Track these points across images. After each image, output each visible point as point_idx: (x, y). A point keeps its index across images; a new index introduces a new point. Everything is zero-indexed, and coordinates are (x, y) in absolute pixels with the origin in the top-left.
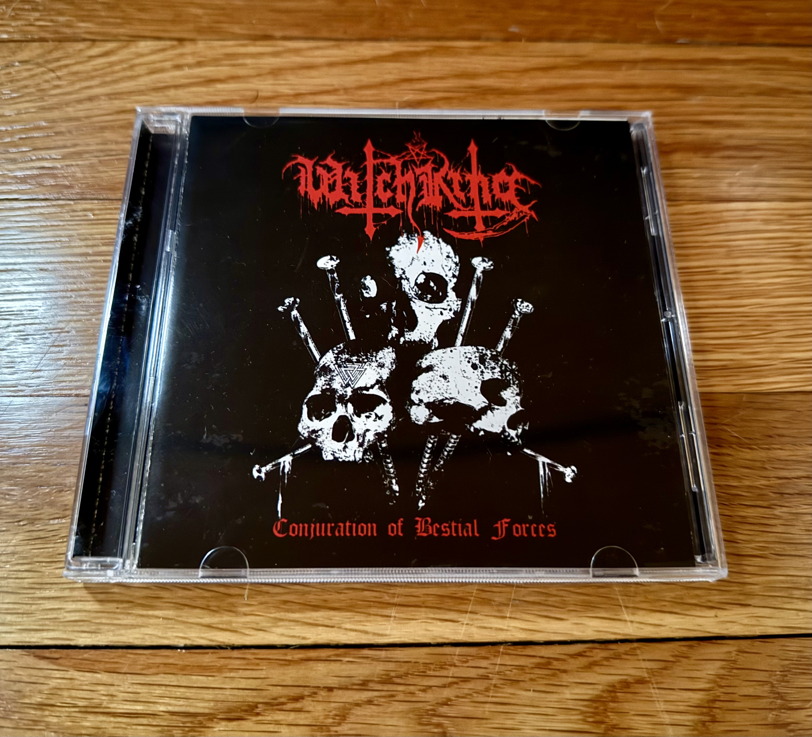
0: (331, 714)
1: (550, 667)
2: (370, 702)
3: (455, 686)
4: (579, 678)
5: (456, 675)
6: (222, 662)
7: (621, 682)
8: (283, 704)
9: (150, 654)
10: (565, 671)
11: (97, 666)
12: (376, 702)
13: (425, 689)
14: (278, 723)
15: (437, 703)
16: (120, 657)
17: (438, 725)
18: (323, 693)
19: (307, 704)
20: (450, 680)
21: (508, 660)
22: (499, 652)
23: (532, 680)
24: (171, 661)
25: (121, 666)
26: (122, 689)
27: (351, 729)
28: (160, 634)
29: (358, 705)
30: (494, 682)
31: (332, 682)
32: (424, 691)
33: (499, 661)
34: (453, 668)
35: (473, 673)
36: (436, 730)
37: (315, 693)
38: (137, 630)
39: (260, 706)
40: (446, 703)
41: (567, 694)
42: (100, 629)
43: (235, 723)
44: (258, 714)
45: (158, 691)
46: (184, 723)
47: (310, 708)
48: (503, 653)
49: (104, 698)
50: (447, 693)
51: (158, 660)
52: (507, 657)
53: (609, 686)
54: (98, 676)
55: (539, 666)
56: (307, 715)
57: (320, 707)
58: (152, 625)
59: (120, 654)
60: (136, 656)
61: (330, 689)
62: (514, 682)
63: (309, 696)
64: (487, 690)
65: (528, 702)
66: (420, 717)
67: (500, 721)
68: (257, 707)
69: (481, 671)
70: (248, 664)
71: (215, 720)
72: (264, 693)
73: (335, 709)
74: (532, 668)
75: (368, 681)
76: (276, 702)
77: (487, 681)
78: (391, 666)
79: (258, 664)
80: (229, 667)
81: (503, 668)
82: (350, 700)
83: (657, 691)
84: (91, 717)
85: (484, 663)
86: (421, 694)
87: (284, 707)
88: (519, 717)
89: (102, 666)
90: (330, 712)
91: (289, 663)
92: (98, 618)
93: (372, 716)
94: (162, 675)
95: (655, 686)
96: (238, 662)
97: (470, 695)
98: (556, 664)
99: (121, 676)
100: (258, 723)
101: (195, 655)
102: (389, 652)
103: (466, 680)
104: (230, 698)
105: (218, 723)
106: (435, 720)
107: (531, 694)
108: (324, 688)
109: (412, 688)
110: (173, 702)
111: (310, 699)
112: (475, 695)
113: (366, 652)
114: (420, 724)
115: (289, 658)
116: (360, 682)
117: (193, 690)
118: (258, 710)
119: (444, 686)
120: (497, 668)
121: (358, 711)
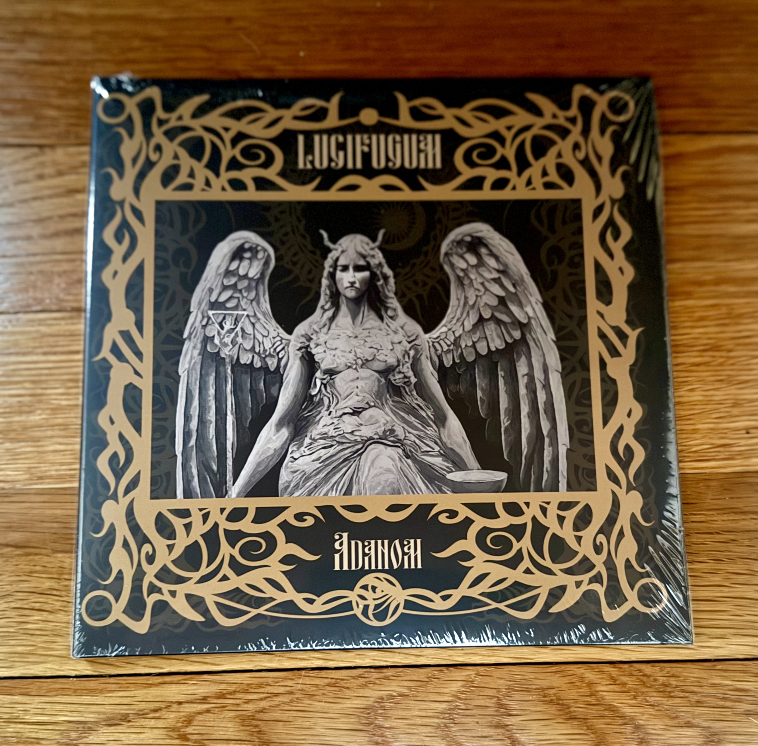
0: (181, 720)
1: (337, 685)
2: (208, 711)
3: (269, 699)
4: (357, 693)
5: (269, 692)
6: (103, 686)
7: (387, 696)
8: (147, 714)
9: (51, 682)
10: (348, 688)
11: (13, 691)
12: (212, 712)
13: (248, 702)
14: (143, 727)
15: (256, 711)
16: (29, 684)
17: (256, 726)
18: (175, 706)
19: (163, 713)
20: (265, 695)
21: (307, 681)
22: (301, 675)
23: (324, 694)
24: (66, 686)
25: (30, 690)
26: (33, 706)
27: (195, 730)
28: (57, 667)
29: (199, 713)
30: (296, 696)
31: (181, 698)
32: (246, 703)
33: (300, 681)
34: (268, 687)
35: (282, 690)
36: (254, 730)
37: (170, 706)
38: (41, 665)
39: (130, 715)
40: (262, 711)
41: (348, 704)
42: (13, 665)
43: (113, 728)
44: (129, 721)
45: (59, 707)
46: (78, 728)
47: (166, 716)
48: (305, 676)
49: (21, 712)
50: (263, 704)
51: (58, 686)
52: (307, 678)
53: (379, 698)
54: (16, 697)
55: (329, 685)
56: (164, 721)
57: (172, 715)
58: (51, 661)
59: (29, 682)
60: (41, 684)
61: (180, 703)
62: (311, 696)
63: (165, 708)
64: (292, 701)
65: (321, 710)
66: (243, 720)
67: (299, 722)
68: (129, 716)
69: (288, 689)
70: (120, 687)
71: (100, 725)
72: (133, 707)
73: (184, 716)
74: (324, 686)
75: (208, 697)
76: (141, 713)
77: (291, 695)
78: (223, 686)
79: (128, 687)
80: (108, 689)
81: (304, 686)
82: (194, 710)
83: (413, 702)
84: (12, 725)
85: (290, 683)
86: (246, 706)
87: (148, 716)
88: (313, 720)
89: (17, 691)
90: (180, 718)
91: (151, 685)
92: (12, 657)
93: (209, 721)
94: (60, 696)
95: (412, 698)
96: (114, 686)
97: (279, 705)
98: (343, 683)
99: (31, 698)
100: (129, 727)
101: (83, 682)
102: (222, 677)
103: (277, 695)
104: (109, 711)
105: (101, 727)
106: (254, 722)
107: (323, 704)
108: (176, 702)
109: (238, 701)
110: (68, 714)
111: (165, 710)
112: (283, 705)
113: (206, 677)
114: (243, 726)
115: (150, 682)
116: (201, 698)
117: (83, 706)
118: (129, 719)
119: (261, 699)
120: (299, 686)
121: (200, 718)
